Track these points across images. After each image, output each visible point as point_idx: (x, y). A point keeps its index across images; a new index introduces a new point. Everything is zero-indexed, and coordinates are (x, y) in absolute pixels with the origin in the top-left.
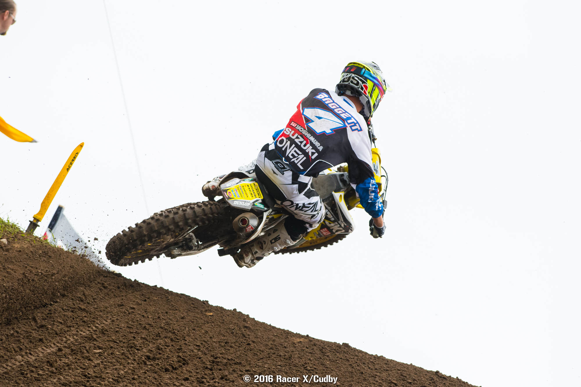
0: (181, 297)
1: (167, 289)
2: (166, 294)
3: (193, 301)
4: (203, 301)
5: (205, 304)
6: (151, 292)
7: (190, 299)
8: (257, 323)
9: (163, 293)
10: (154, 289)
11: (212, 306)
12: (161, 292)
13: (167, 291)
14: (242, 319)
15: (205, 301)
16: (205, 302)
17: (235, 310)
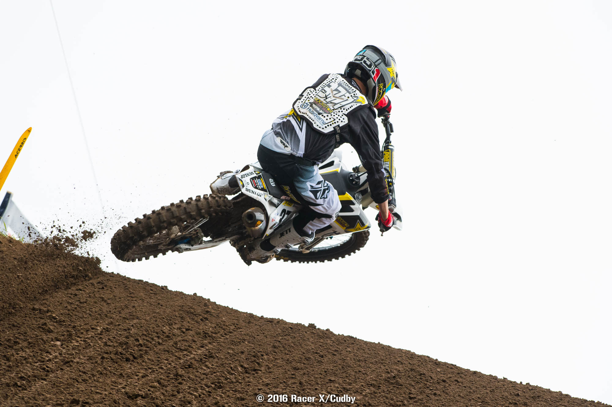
0: (139, 283)
1: (124, 275)
2: (124, 281)
3: (151, 287)
4: (162, 286)
5: (163, 289)
6: (107, 280)
7: (148, 284)
8: (219, 307)
9: (121, 280)
10: (110, 276)
11: (171, 291)
12: (118, 279)
13: (124, 278)
14: (203, 304)
15: (164, 286)
16: (164, 288)
17: (195, 294)
